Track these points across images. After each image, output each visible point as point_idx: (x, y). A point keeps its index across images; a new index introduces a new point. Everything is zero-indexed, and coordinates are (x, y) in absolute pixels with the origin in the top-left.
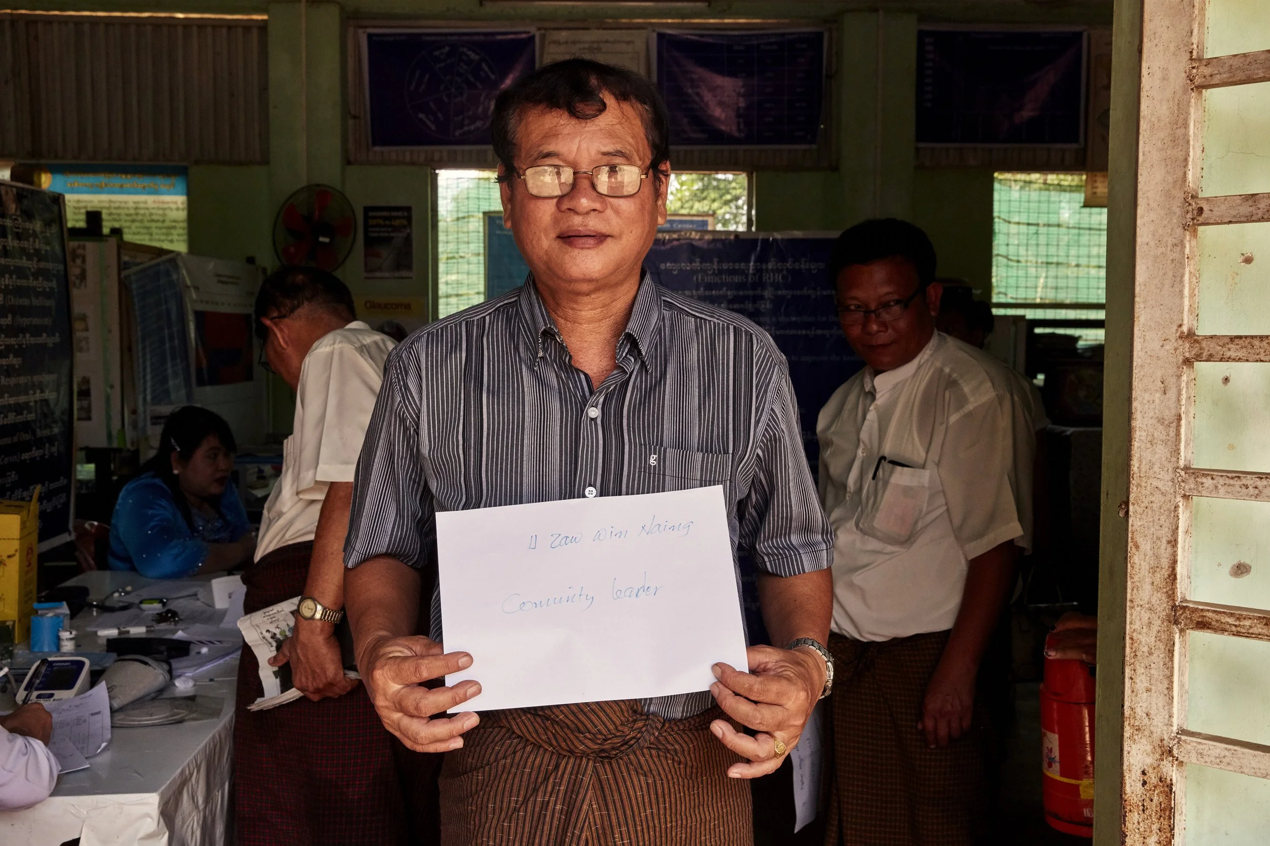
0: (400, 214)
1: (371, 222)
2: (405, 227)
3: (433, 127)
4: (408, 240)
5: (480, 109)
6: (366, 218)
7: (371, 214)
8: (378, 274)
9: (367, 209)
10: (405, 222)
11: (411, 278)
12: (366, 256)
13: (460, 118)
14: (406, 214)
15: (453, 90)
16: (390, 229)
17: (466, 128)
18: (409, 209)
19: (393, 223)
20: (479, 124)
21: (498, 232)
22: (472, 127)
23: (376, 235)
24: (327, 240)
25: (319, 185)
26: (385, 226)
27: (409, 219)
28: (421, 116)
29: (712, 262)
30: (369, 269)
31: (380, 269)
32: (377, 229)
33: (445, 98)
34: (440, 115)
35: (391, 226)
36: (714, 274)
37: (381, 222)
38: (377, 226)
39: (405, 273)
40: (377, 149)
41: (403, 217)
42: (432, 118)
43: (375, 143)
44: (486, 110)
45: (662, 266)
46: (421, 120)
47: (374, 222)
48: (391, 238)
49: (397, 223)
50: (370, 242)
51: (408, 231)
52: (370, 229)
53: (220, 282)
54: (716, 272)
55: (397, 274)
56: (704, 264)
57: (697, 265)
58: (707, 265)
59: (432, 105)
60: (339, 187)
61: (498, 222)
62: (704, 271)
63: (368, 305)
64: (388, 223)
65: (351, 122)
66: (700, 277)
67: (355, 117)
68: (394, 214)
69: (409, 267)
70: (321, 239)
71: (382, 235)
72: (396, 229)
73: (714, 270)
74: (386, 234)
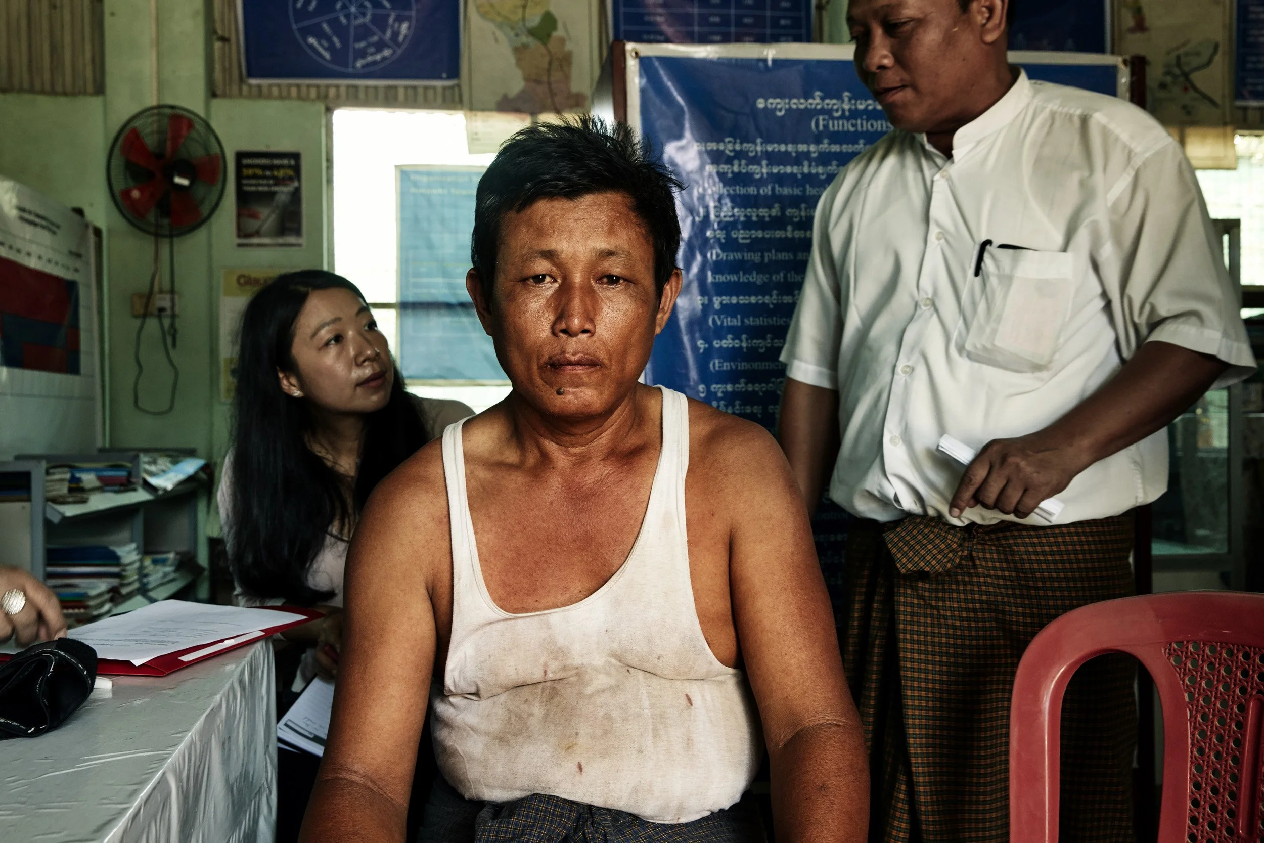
0: (285, 162)
1: (246, 172)
2: (291, 179)
3: (327, 55)
4: (296, 195)
5: (389, 34)
6: (239, 167)
7: (246, 161)
8: (255, 240)
9: (240, 156)
10: (290, 173)
11: (299, 245)
12: (239, 216)
13: (362, 44)
14: (293, 162)
15: (353, 9)
16: (271, 182)
17: (370, 59)
18: (296, 156)
19: (276, 173)
20: (387, 52)
21: (413, 190)
22: (378, 57)
23: (253, 189)
24: (185, 182)
25: (172, 107)
26: (265, 177)
27: (297, 169)
28: (312, 40)
29: (839, 97)
30: (242, 232)
31: (257, 233)
32: (254, 181)
33: (343, 20)
34: (336, 40)
35: (273, 177)
36: (843, 117)
37: (259, 172)
38: (255, 177)
39: (292, 240)
40: (254, 82)
41: (289, 167)
42: (325, 44)
43: (250, 75)
44: (396, 34)
45: (761, 104)
46: (311, 47)
47: (250, 172)
48: (274, 194)
49: (281, 173)
50: (243, 198)
51: (296, 184)
52: (244, 181)
53: (22, 219)
54: (847, 113)
55: (281, 240)
56: (827, 101)
57: (816, 102)
58: (831, 103)
59: (325, 26)
60: (201, 113)
61: (412, 177)
62: (828, 112)
63: (242, 281)
64: (268, 173)
65: (218, 45)
66: (821, 123)
67: (224, 39)
68: (277, 162)
69: (298, 232)
70: (178, 180)
71: (261, 189)
72: (278, 181)
73: (843, 110)
74: (266, 189)
